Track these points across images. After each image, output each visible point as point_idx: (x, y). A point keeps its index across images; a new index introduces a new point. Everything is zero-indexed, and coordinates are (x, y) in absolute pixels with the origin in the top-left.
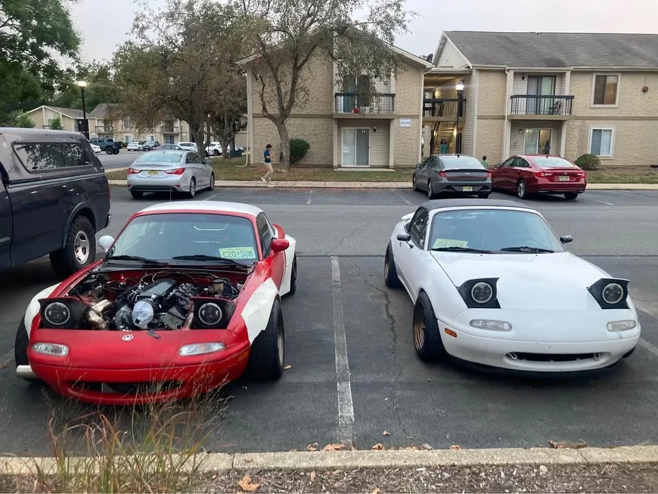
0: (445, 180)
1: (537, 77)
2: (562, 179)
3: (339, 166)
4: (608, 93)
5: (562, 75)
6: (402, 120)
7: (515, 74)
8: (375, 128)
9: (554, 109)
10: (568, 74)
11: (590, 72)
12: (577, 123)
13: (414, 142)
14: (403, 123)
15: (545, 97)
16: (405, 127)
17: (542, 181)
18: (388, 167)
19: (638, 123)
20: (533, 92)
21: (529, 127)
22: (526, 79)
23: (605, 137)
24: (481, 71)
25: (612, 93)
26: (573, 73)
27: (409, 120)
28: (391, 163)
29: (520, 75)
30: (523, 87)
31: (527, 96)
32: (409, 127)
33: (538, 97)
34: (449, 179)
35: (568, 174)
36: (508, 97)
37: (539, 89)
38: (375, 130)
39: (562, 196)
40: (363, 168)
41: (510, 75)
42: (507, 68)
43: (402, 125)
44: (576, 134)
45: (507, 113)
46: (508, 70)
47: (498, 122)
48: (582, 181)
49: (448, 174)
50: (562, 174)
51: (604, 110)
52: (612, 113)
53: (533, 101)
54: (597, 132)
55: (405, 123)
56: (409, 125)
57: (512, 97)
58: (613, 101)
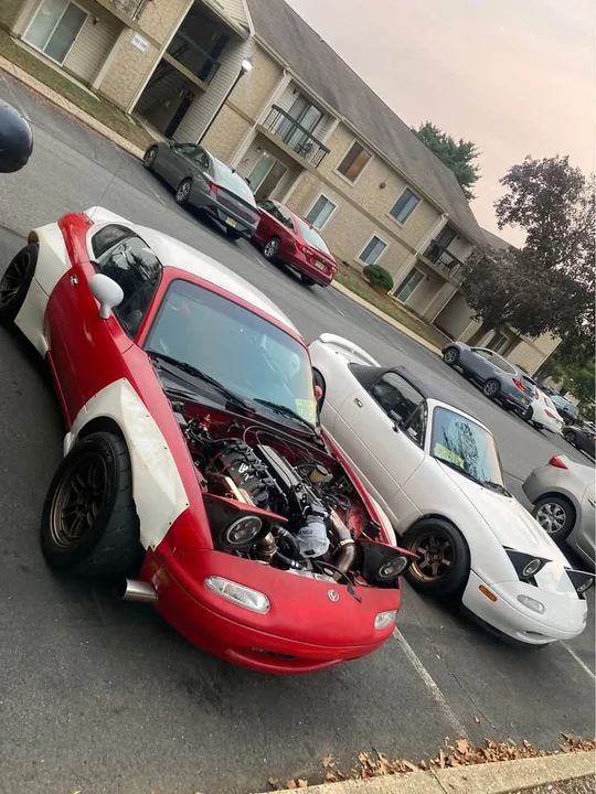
0: (213, 197)
1: (306, 100)
2: (318, 264)
3: (19, 37)
4: (354, 167)
5: (331, 118)
6: (137, 36)
7: (292, 82)
8: (97, 19)
9: (303, 149)
10: (337, 122)
11: (353, 134)
12: (313, 179)
13: (138, 76)
14: (137, 41)
15: (302, 129)
16: (138, 49)
17: (300, 256)
18: (88, 85)
19: (359, 215)
20: (294, 116)
21: (269, 151)
22: (296, 96)
23: (327, 208)
24: (259, 48)
25: (357, 169)
26: (341, 124)
27: (146, 43)
28: (97, 85)
29: (295, 87)
30: (288, 103)
31: (287, 116)
32: (141, 51)
33: (296, 124)
34: (219, 198)
35: (326, 264)
36: (270, 103)
37: (302, 115)
38: (95, 22)
39: (299, 276)
40: (51, 62)
41: (286, 80)
42: (289, 69)
43: (133, 42)
44: (306, 189)
45: (260, 120)
46: (287, 71)
47: (243, 123)
48: (330, 277)
49: (220, 192)
50: (321, 260)
51: (341, 181)
52: (345, 190)
53: (288, 124)
54: (324, 200)
55: (139, 42)
56: (143, 50)
57: (274, 107)
58: (353, 178)
